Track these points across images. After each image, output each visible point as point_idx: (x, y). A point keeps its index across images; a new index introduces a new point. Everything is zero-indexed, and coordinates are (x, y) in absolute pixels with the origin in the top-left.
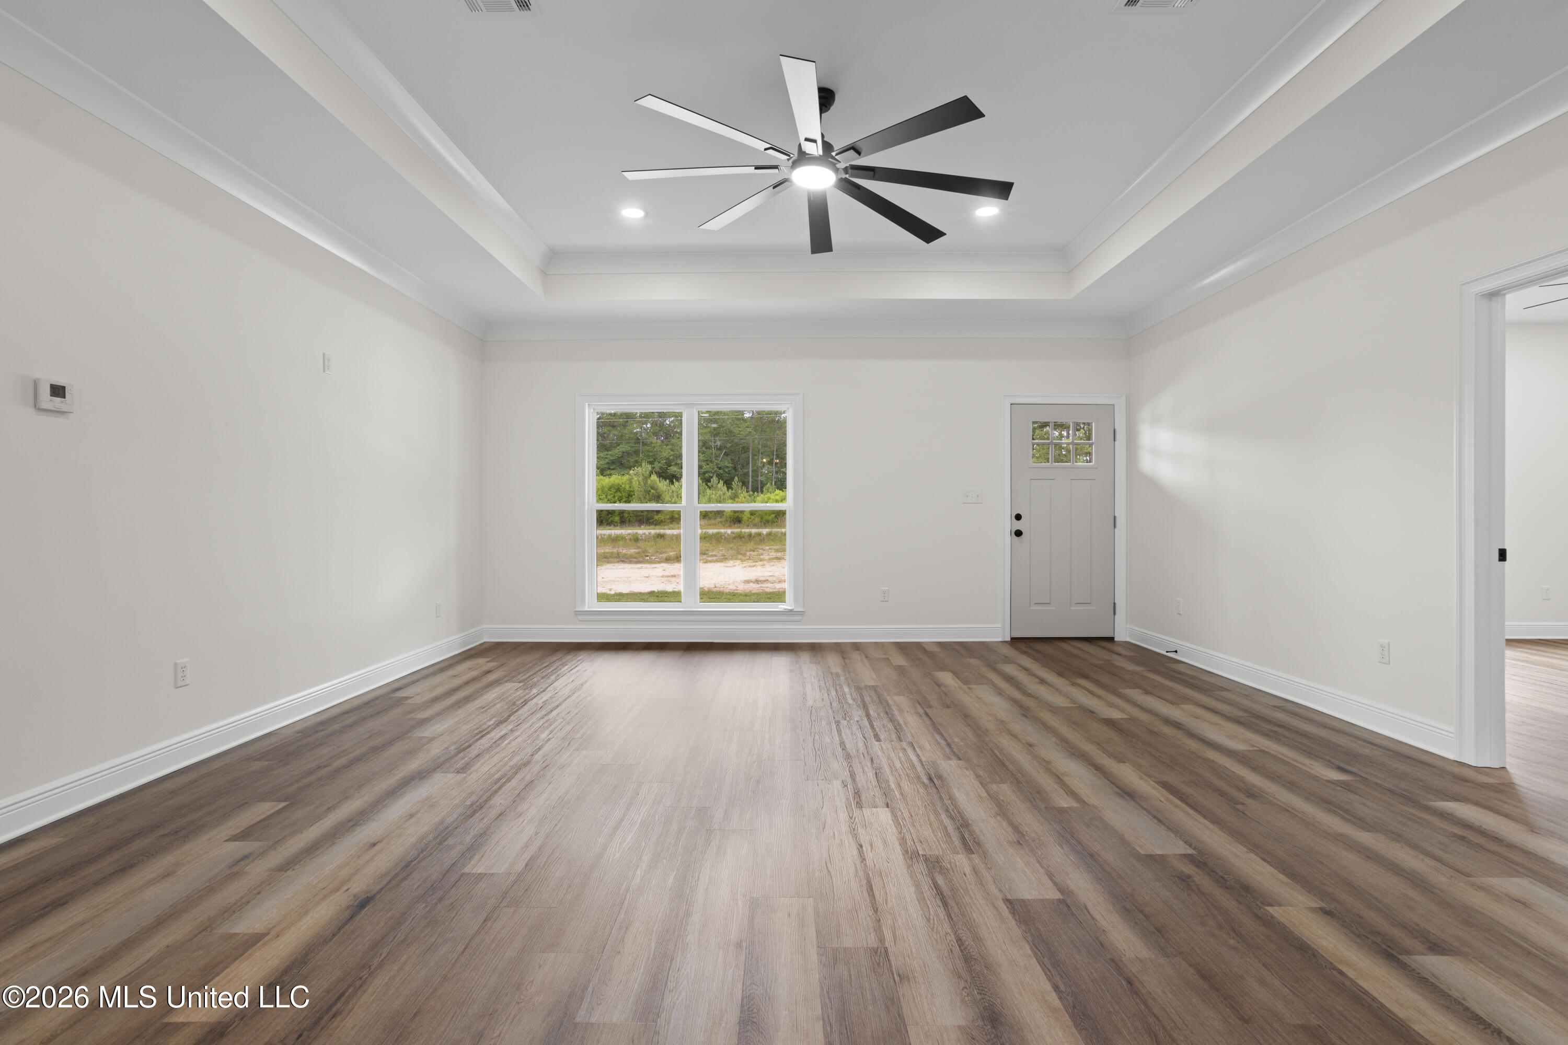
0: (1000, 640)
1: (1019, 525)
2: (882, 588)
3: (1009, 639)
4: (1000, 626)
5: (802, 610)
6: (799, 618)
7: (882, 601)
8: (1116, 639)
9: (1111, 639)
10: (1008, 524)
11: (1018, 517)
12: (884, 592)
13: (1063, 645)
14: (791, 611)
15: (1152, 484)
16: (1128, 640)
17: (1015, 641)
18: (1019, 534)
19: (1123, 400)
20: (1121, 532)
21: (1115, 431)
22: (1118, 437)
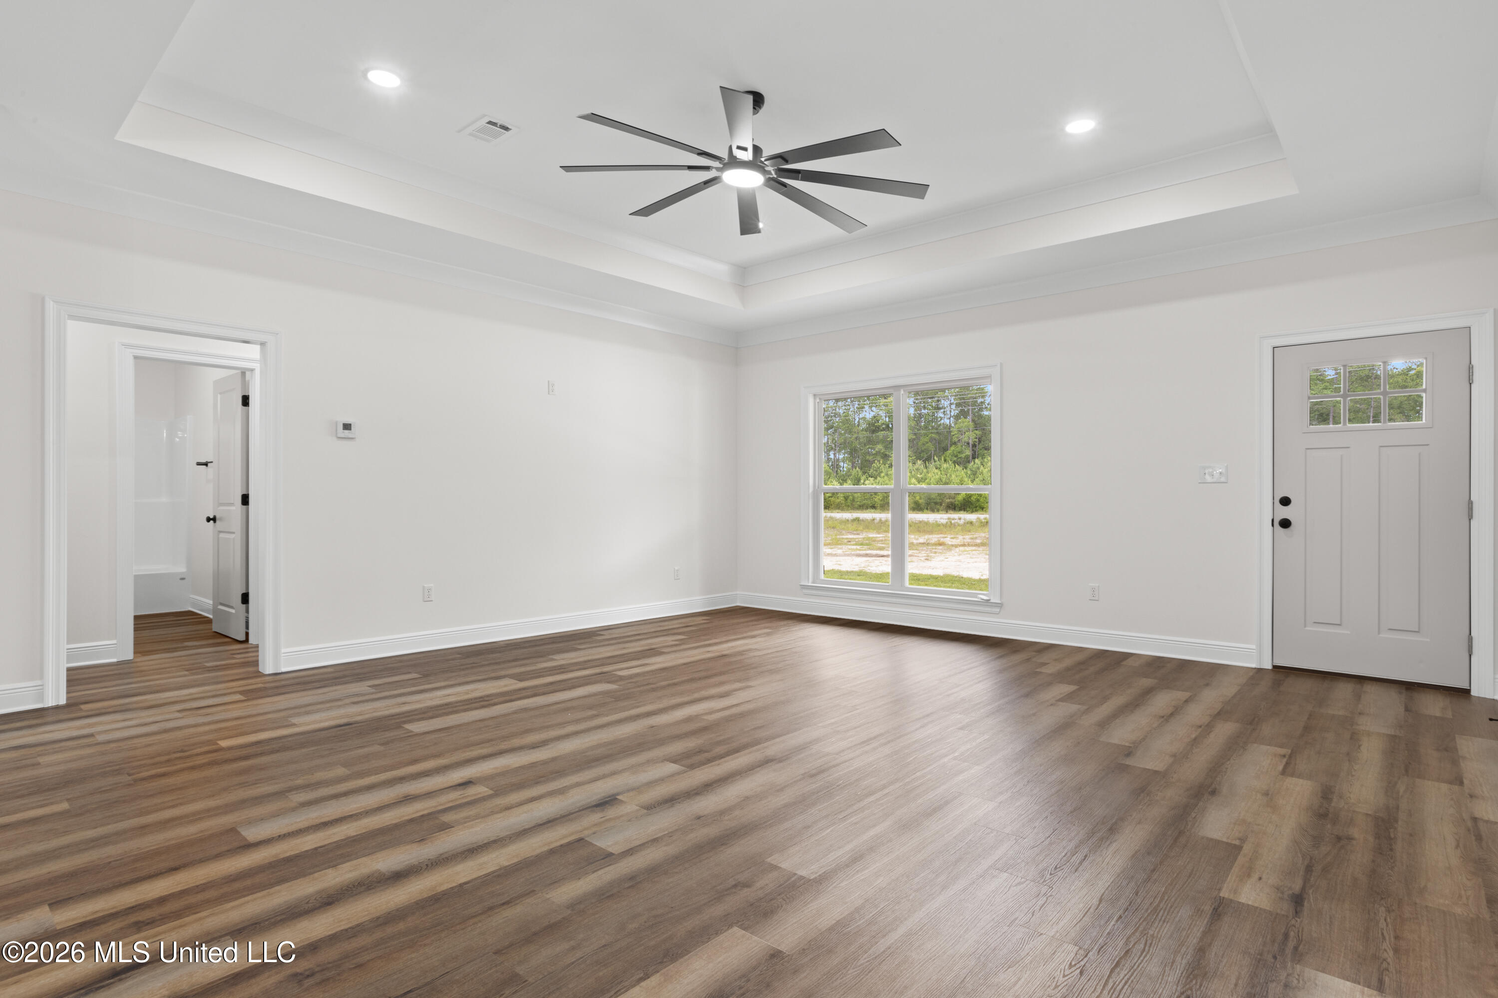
0: (1257, 666)
1: (1285, 512)
2: (1090, 584)
3: (1269, 667)
4: (1254, 647)
5: (1000, 602)
6: (997, 610)
7: (1090, 600)
8: (1473, 693)
9: (1461, 692)
10: (1270, 510)
11: (1285, 501)
12: (1093, 590)
14: (989, 602)
17: (1278, 671)
18: (1285, 524)
19: (1486, 317)
20: (1479, 526)
21: (1470, 368)
22: (1475, 378)
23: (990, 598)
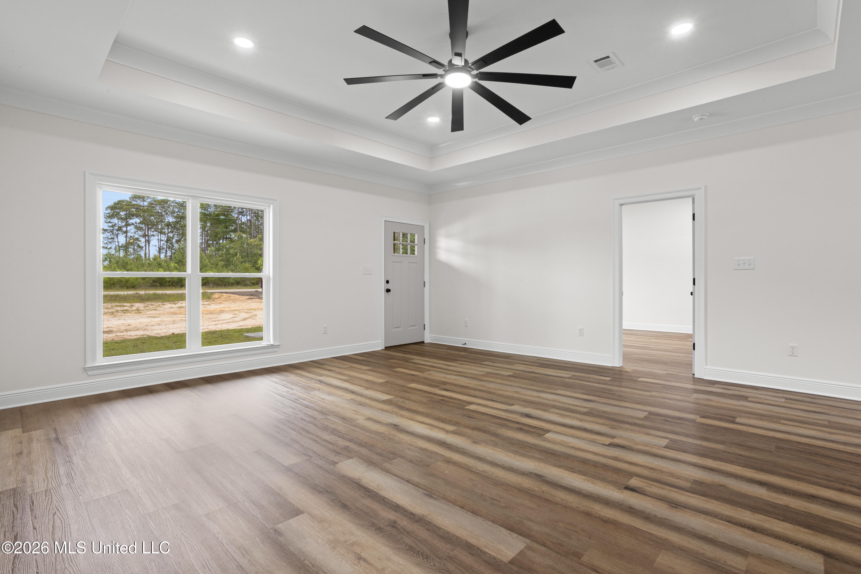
0: (381, 349)
1: (389, 286)
3: (385, 348)
4: (380, 341)
5: (279, 344)
6: (277, 349)
8: (425, 342)
9: (423, 342)
11: (388, 282)
12: (325, 327)
13: (407, 347)
14: (272, 345)
16: (430, 342)
17: (387, 348)
18: (388, 291)
19: (428, 224)
20: (427, 289)
21: (424, 239)
22: (426, 242)
23: (272, 343)
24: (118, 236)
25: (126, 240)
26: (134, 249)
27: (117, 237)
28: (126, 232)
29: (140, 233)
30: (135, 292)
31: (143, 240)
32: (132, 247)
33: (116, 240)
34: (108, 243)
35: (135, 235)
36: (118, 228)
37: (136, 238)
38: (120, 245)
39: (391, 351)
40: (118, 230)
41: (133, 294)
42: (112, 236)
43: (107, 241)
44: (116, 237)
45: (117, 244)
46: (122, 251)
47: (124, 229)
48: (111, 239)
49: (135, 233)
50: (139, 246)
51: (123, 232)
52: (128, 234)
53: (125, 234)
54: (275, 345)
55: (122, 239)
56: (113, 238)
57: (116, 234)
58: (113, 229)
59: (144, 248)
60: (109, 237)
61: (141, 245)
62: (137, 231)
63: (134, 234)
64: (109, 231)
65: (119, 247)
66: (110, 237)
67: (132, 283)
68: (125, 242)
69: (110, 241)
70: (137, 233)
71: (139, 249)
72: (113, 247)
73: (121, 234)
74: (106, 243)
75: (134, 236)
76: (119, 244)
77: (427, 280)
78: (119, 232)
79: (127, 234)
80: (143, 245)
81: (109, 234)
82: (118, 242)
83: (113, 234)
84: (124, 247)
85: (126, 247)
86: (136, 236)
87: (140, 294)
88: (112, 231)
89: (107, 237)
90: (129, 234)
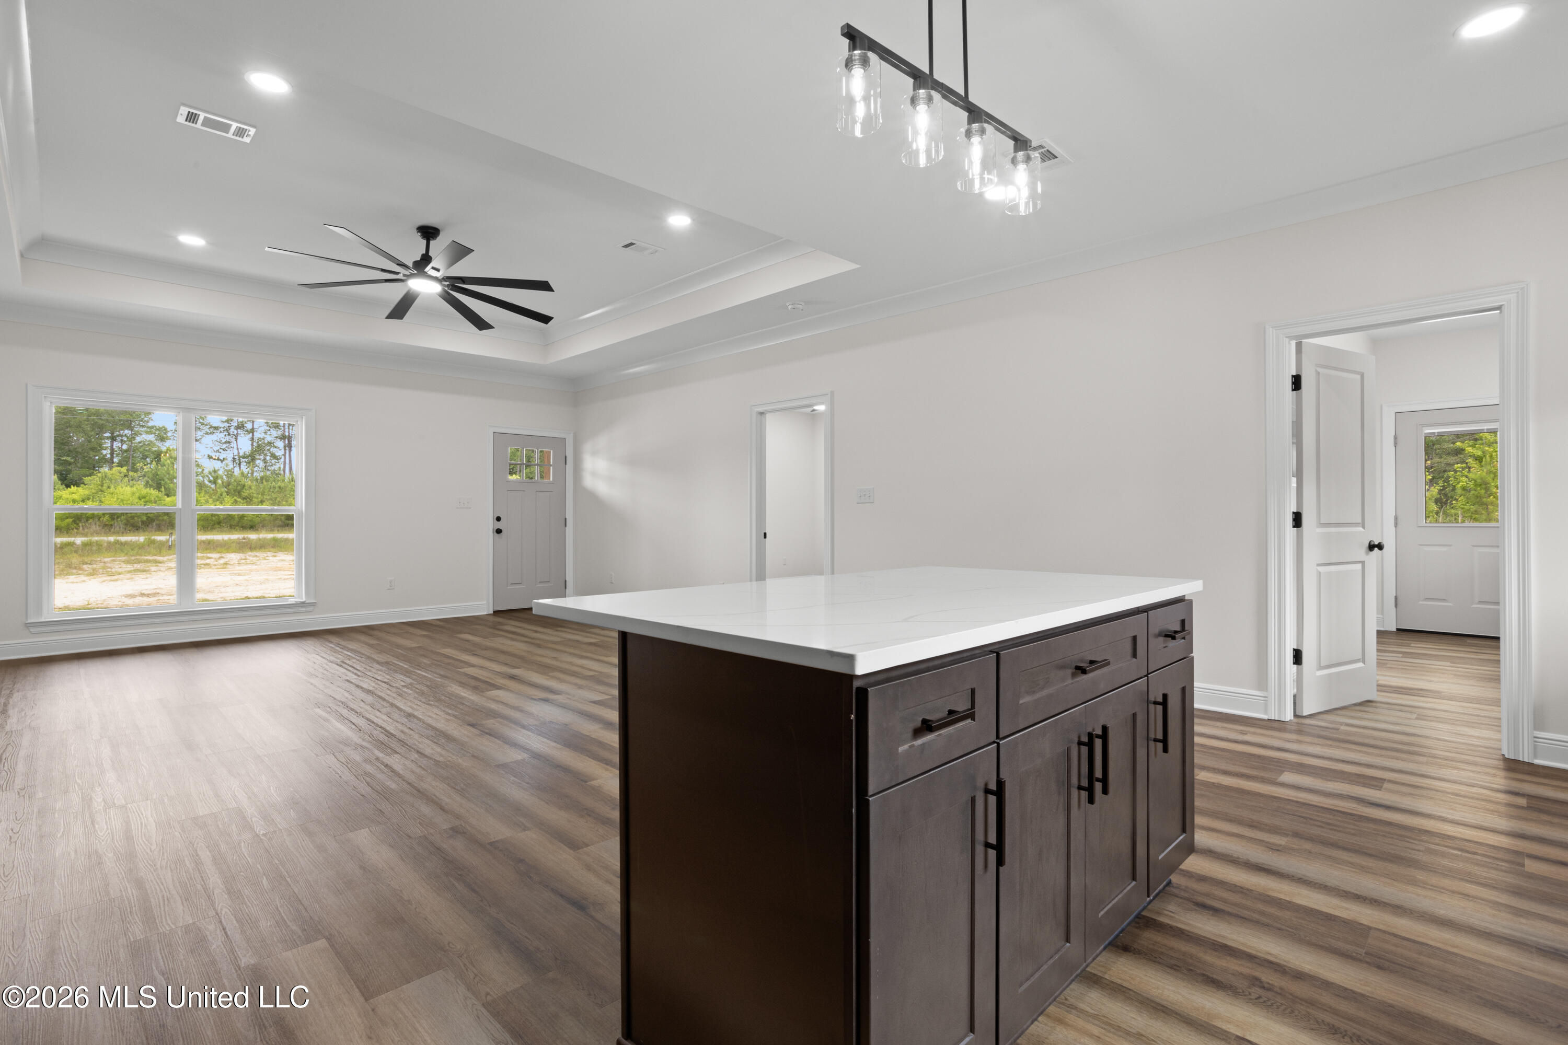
0: (485, 613)
1: (499, 525)
2: (388, 578)
3: (492, 612)
4: (485, 602)
5: (314, 601)
6: (311, 609)
7: (389, 589)
10: (490, 525)
11: (498, 519)
12: (391, 582)
14: (303, 603)
15: (593, 497)
17: (496, 613)
18: (499, 531)
19: (572, 435)
20: (569, 530)
21: (566, 457)
22: (567, 462)
23: (304, 600)
24: (239, 437)
25: (252, 445)
26: (265, 461)
27: (236, 440)
28: (252, 431)
29: (274, 433)
30: (243, 536)
31: (280, 444)
32: (262, 457)
33: (234, 444)
34: (221, 450)
35: (266, 436)
36: (238, 425)
37: (268, 443)
38: (241, 455)
39: (503, 617)
40: (238, 428)
41: (238, 539)
42: (227, 438)
43: (218, 448)
44: (233, 440)
45: (236, 453)
46: (245, 464)
47: (249, 426)
48: (226, 442)
49: (265, 433)
50: (273, 456)
51: (247, 431)
52: (255, 434)
53: (251, 434)
54: (307, 602)
55: (244, 445)
56: (229, 442)
57: (234, 435)
58: (229, 427)
59: (282, 460)
60: (221, 439)
61: (277, 454)
62: (270, 430)
63: (263, 434)
64: (222, 429)
65: (240, 457)
66: (224, 441)
67: (250, 521)
68: (250, 449)
69: (224, 446)
70: (269, 433)
71: (274, 461)
72: (230, 458)
73: (242, 435)
74: (218, 451)
75: (263, 439)
76: (239, 453)
77: (569, 516)
78: (239, 430)
79: (253, 435)
80: (279, 453)
81: (222, 435)
82: (238, 449)
83: (229, 434)
84: (247, 457)
85: (251, 458)
86: (269, 438)
87: (249, 539)
88: (227, 430)
89: (219, 440)
90: (257, 435)
